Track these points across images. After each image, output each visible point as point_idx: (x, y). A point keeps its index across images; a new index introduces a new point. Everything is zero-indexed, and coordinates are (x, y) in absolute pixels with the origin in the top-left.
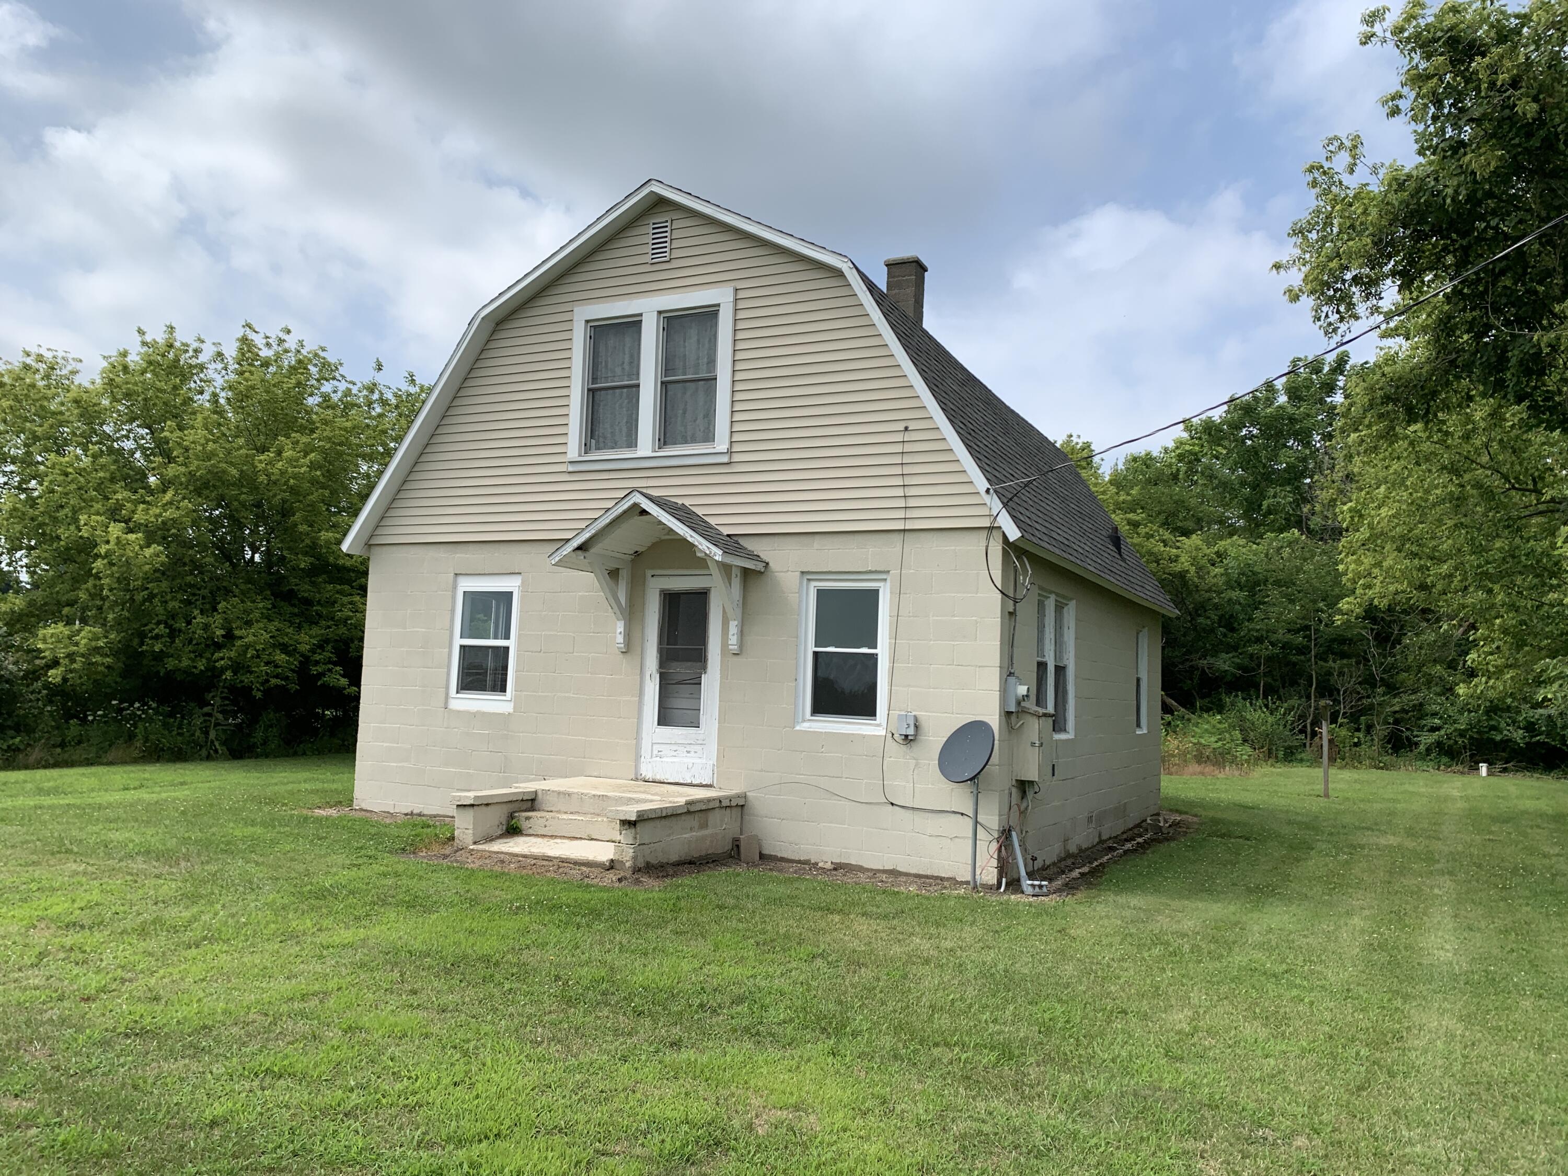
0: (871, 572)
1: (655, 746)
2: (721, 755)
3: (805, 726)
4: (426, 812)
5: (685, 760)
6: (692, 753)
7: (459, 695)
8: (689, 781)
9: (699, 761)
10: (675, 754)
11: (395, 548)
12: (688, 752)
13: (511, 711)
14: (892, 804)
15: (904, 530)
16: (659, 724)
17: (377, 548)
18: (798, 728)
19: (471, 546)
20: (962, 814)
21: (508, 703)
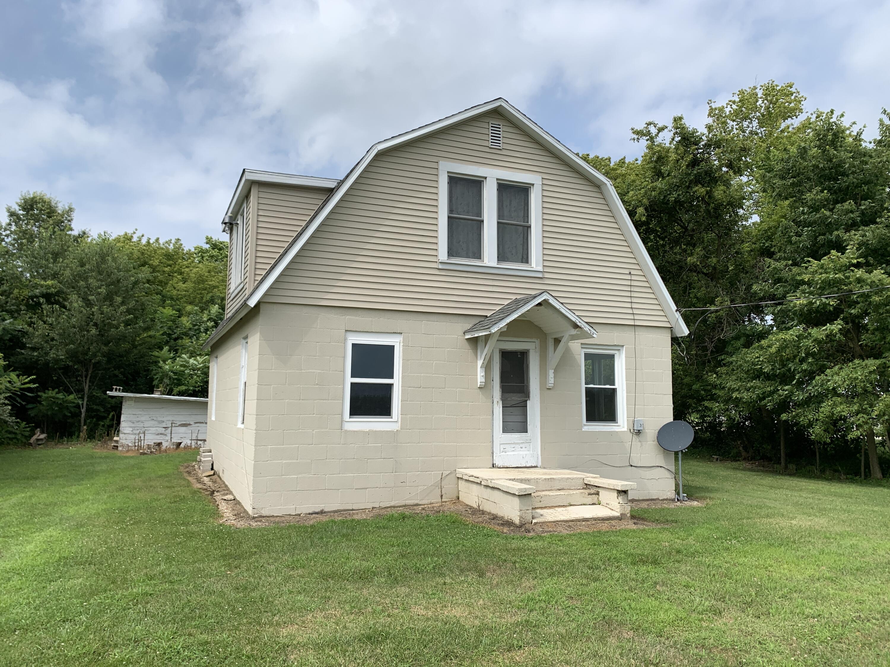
0: (615, 345)
1: (501, 446)
2: (543, 449)
3: (585, 429)
4: (326, 510)
5: (521, 453)
6: (524, 448)
7: (351, 420)
8: (524, 465)
9: (528, 453)
10: (513, 449)
11: (287, 306)
12: (521, 448)
13: (399, 429)
14: (631, 466)
15: (634, 325)
16: (503, 432)
17: (267, 305)
18: (583, 430)
19: (360, 312)
20: (661, 467)
21: (395, 424)
